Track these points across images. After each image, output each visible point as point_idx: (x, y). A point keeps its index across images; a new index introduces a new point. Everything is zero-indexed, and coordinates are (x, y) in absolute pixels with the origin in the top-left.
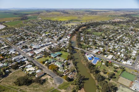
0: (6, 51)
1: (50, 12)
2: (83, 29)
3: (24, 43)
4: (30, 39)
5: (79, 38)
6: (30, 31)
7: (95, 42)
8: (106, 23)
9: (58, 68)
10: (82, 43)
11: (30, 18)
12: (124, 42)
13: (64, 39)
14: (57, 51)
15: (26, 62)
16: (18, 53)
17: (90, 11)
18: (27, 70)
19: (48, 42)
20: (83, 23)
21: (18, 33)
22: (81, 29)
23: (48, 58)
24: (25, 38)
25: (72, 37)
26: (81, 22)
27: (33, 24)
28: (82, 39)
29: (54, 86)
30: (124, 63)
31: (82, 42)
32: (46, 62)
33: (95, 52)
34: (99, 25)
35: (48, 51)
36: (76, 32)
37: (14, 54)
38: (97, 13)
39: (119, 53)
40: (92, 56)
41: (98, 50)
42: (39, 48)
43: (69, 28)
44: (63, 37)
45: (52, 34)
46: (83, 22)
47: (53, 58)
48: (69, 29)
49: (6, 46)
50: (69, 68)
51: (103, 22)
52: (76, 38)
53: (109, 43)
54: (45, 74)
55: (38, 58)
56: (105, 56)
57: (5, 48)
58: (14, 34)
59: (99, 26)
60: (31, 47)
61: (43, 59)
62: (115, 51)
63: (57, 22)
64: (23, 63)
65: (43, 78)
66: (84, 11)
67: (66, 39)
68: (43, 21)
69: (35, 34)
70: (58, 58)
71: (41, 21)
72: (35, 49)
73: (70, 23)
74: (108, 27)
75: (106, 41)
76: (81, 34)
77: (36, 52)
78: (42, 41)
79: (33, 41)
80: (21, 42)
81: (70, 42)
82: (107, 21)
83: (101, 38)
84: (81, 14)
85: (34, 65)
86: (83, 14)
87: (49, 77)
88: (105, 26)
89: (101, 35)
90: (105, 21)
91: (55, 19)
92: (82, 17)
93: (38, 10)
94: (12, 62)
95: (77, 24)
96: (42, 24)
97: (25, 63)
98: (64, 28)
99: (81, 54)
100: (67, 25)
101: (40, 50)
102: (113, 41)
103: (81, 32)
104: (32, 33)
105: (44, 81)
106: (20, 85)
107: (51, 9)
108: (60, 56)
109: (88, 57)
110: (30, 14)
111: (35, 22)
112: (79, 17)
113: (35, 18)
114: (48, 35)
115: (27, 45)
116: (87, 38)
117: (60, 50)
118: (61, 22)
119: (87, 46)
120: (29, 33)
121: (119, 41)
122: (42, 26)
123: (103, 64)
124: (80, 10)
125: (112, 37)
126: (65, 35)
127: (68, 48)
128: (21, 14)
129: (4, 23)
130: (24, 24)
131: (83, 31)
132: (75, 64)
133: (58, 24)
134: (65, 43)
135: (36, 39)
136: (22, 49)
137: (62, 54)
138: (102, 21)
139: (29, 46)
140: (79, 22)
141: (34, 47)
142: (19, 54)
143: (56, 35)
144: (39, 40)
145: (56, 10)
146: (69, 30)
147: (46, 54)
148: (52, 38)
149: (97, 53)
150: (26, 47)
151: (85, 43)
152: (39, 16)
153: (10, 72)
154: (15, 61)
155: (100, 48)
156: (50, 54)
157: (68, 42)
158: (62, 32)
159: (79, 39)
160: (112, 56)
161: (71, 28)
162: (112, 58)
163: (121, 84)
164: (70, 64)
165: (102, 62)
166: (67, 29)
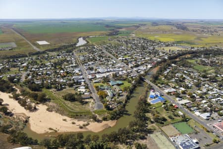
1: (157, 25)
3: (92, 64)
7: (184, 79)
9: (107, 96)
13: (142, 68)
19: (119, 68)
23: (105, 84)
28: (165, 73)
31: (162, 75)
33: (167, 91)
39: (204, 101)
40: (158, 94)
41: (173, 90)
42: (103, 73)
43: (164, 53)
44: (142, 64)
45: (132, 58)
50: (117, 99)
53: (206, 85)
55: (95, 83)
56: (178, 99)
60: (96, 70)
61: (100, 84)
62: (201, 97)
63: (154, 42)
67: (144, 68)
69: (111, 56)
72: (99, 73)
73: (172, 46)
76: (173, 65)
78: (113, 65)
79: (104, 64)
81: (146, 72)
89: (205, 71)
95: (180, 49)
98: (156, 52)
101: (103, 75)
103: (175, 63)
108: (118, 85)
110: (126, 27)
113: (128, 33)
114: (126, 59)
115: (94, 67)
117: (124, 80)
118: (159, 43)
119: (166, 81)
120: (106, 53)
122: (128, 47)
123: (163, 106)
126: (148, 62)
133: (152, 45)
134: (138, 72)
135: (108, 61)
141: (99, 70)
143: (135, 61)
144: (110, 64)
147: (105, 80)
148: (127, 64)
149: (169, 93)
150: (92, 69)
151: (165, 77)
153: (65, 88)
155: (181, 88)
156: (110, 81)
157: (142, 73)
158: (147, 59)
160: (188, 101)
162: (185, 105)
163: (162, 131)
164: (122, 96)
165: (164, 104)
166: (158, 55)
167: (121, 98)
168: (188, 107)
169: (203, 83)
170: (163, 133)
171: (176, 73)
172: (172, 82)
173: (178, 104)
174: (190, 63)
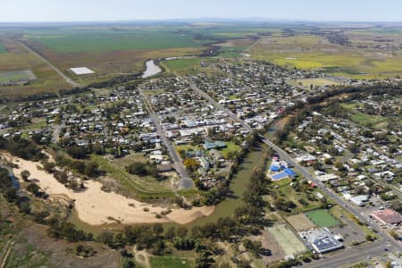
7: (332, 138)
10: (292, 135)
13: (259, 118)
28: (303, 126)
31: (295, 132)
33: (300, 158)
40: (285, 164)
41: (312, 157)
43: (301, 91)
44: (261, 112)
48: (296, 94)
53: (368, 150)
56: (317, 173)
67: (264, 119)
73: (317, 77)
76: (315, 113)
83: (359, 133)
92: (382, 60)
99: (265, 155)
100: (300, 84)
102: (391, 146)
103: (318, 109)
109: (274, 163)
112: (368, 61)
119: (299, 143)
123: (291, 184)
140: (350, 77)
145: (315, 30)
146: (294, 99)
149: (304, 163)
151: (300, 136)
155: (326, 155)
159: (293, 125)
162: (328, 182)
163: (287, 222)
165: (294, 180)
166: (291, 94)
168: (332, 187)
169: (364, 145)
170: (288, 225)
171: (318, 129)
172: (311, 145)
173: (317, 181)
174: (346, 110)
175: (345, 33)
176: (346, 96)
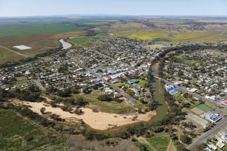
0: (82, 73)
2: (170, 55)
3: (97, 66)
4: (103, 63)
5: (162, 66)
6: (102, 53)
7: (182, 72)
8: (211, 47)
9: (135, 93)
10: (164, 73)
11: (98, 33)
12: (222, 77)
13: (144, 66)
14: (134, 79)
15: (104, 84)
16: (94, 76)
17: (192, 23)
18: (106, 91)
19: (125, 68)
20: (174, 46)
21: (89, 55)
22: (168, 54)
23: (124, 83)
24: (98, 61)
25: (153, 64)
26: (171, 43)
27: (104, 43)
28: (166, 68)
29: (129, 105)
30: (207, 97)
31: (165, 71)
32: (123, 87)
33: (177, 83)
34: (198, 49)
35: (125, 77)
36: (160, 58)
37: (91, 76)
38: (204, 27)
39: (206, 88)
40: (172, 86)
41: (181, 82)
42: (114, 74)
43: (152, 51)
44: (142, 63)
45: (129, 58)
46: (174, 44)
47: (129, 84)
48: (151, 53)
49: (80, 69)
50: (145, 94)
51: (207, 44)
52: (158, 66)
53: (201, 76)
54: (122, 96)
55: (114, 83)
56: (188, 89)
57: (80, 70)
58: (84, 56)
59: (197, 52)
60: (106, 72)
61: (120, 84)
62: (203, 85)
63: (136, 41)
64: (101, 85)
65: (121, 99)
66: (182, 22)
67: (146, 66)
68: (116, 40)
69: (108, 57)
70: (135, 85)
71: (113, 38)
72: (110, 74)
73: (154, 44)
74: (212, 54)
75: (197, 73)
76: (166, 61)
77: (112, 77)
78: (117, 66)
79: (108, 66)
80: (95, 65)
81: (150, 69)
82: (214, 44)
83: (191, 69)
84: (175, 29)
85: (111, 88)
86: (178, 29)
87: (126, 99)
88: (206, 52)
89: (194, 65)
90: (211, 44)
91: (132, 37)
92: (176, 34)
93: (107, 18)
94: (91, 83)
95: (163, 47)
96: (116, 43)
97: (103, 86)
98: (145, 51)
99: (160, 83)
100: (149, 48)
101: (116, 76)
102: (208, 73)
103: (167, 59)
104: (105, 56)
105: (122, 101)
106: (102, 100)
107: (127, 18)
108: (136, 83)
109: (167, 87)
110: (97, 26)
111: (106, 40)
112: (171, 35)
114: (124, 59)
115: (101, 69)
116: (172, 67)
117: (138, 78)
118: (141, 41)
119: (170, 76)
120: (101, 55)
121: (216, 74)
122: (116, 47)
123: (182, 95)
124: (177, 19)
125: (209, 68)
126: (145, 61)
127: (147, 76)
128: (85, 26)
129: (68, 40)
130: (93, 43)
131: (170, 58)
132: (152, 92)
133: (137, 44)
134: (144, 70)
135: (110, 63)
136: (97, 72)
137: (138, 82)
138: (205, 43)
139: (104, 70)
140: (168, 43)
141: (109, 72)
142: (96, 78)
143: (133, 60)
144: (114, 65)
145: (135, 20)
146: (152, 55)
147: (122, 80)
148: (129, 64)
149: (179, 85)
150: (101, 71)
151: (168, 73)
152: (110, 30)
153: (91, 91)
154: (94, 82)
155: (185, 80)
156: (127, 81)
157: (147, 70)
158: (142, 57)
159: (161, 68)
160: (196, 89)
161: (155, 52)
162: (195, 92)
163: (192, 112)
164: (146, 91)
165: (181, 93)
166: (149, 53)
167: (146, 93)
168: (198, 94)
169: (197, 74)
170: (194, 113)
171: (173, 68)
172: (175, 76)
173: (190, 92)
174: (179, 59)
175: (150, 21)
176: (174, 52)
